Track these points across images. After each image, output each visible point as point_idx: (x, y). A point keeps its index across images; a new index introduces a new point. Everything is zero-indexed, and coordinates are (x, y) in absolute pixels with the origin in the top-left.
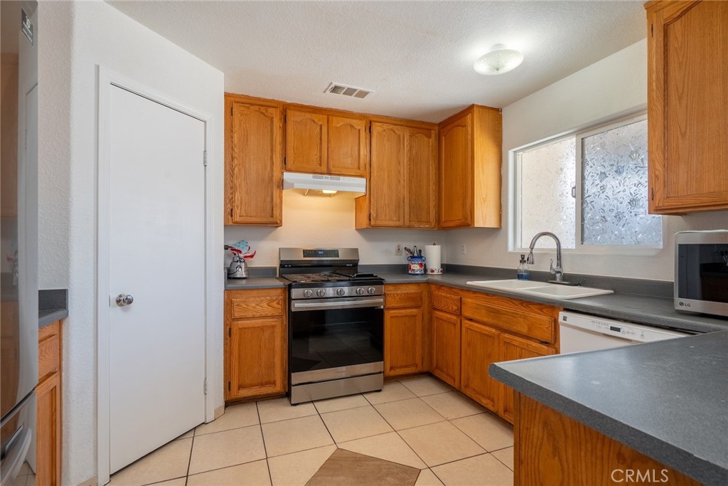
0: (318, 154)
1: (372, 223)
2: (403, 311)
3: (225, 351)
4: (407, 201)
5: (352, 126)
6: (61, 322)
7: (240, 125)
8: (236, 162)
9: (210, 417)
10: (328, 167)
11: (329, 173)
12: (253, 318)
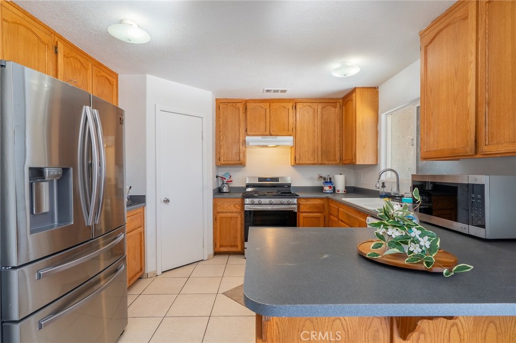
0: (264, 125)
1: (297, 162)
2: (311, 215)
3: (214, 228)
4: (320, 148)
5: (284, 107)
6: (144, 207)
7: (223, 114)
8: (221, 133)
9: (206, 258)
10: (270, 132)
11: (271, 135)
12: (227, 212)
